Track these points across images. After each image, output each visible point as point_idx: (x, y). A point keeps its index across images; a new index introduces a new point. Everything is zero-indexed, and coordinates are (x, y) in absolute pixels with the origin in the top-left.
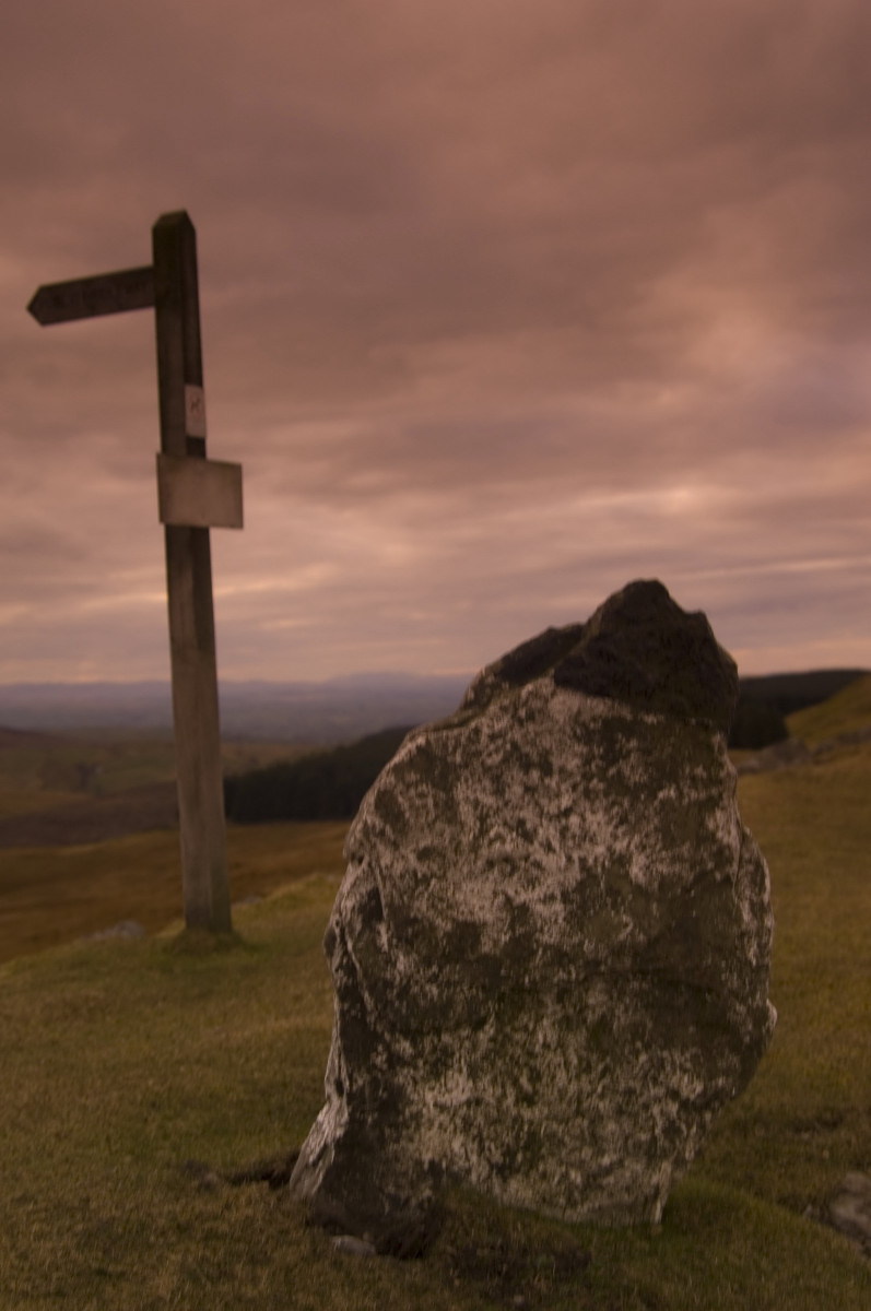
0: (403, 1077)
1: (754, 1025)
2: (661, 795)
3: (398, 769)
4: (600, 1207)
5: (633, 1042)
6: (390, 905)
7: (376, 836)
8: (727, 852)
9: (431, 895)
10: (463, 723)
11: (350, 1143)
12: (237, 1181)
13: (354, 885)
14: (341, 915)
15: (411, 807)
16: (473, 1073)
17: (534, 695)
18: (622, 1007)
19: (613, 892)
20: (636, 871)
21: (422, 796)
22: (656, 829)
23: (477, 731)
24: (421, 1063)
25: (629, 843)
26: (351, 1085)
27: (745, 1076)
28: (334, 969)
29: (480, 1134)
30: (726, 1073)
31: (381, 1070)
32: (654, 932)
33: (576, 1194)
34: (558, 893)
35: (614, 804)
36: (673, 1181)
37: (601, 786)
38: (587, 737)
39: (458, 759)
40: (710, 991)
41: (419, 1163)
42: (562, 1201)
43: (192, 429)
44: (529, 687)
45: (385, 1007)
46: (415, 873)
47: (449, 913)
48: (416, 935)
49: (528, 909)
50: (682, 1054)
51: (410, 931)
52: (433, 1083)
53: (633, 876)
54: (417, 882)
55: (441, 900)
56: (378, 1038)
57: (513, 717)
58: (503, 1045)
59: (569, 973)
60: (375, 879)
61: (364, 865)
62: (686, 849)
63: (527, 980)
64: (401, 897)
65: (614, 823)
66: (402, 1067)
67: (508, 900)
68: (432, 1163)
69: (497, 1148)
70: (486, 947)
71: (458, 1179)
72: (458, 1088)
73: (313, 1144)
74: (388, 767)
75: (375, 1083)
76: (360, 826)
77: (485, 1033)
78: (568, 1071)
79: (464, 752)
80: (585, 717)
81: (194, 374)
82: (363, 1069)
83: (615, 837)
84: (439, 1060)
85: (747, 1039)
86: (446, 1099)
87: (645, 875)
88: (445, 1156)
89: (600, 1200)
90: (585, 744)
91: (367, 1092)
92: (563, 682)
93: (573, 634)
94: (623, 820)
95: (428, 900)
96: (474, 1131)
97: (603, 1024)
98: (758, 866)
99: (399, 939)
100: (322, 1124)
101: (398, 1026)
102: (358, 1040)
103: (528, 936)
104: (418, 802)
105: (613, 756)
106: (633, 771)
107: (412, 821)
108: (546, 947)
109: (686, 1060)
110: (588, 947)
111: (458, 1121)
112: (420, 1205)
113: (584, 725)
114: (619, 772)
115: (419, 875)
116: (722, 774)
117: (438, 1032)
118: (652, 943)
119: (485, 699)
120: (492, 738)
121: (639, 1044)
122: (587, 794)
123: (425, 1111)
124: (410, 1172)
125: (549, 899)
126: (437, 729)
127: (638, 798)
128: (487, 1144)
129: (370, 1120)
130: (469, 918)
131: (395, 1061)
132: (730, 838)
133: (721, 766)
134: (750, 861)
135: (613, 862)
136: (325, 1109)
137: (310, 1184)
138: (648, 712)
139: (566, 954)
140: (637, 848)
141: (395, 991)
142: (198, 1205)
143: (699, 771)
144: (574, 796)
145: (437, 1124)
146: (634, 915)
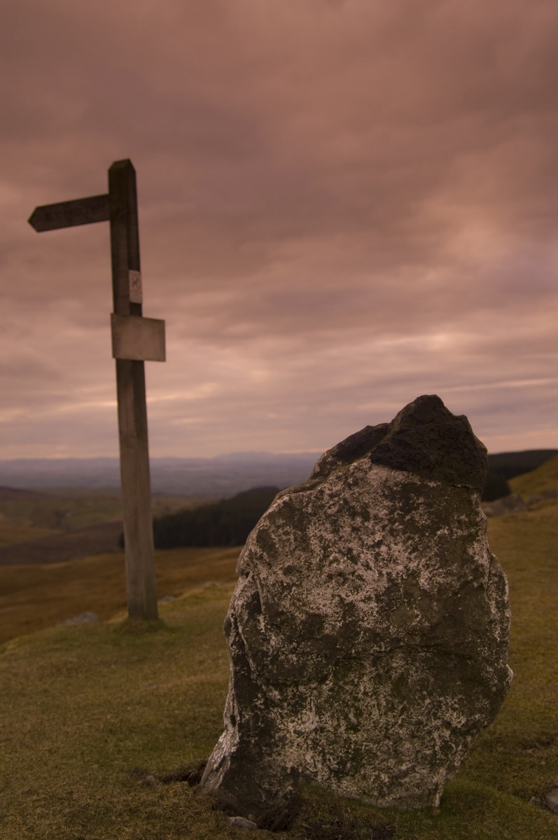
0: (274, 714)
1: (499, 681)
2: (439, 533)
3: (271, 516)
4: (400, 798)
5: (421, 691)
6: (266, 604)
7: (257, 559)
8: (481, 569)
9: (293, 597)
10: (312, 487)
11: (241, 756)
12: (167, 780)
13: (243, 591)
14: (234, 610)
15: (280, 540)
16: (319, 712)
17: (358, 469)
18: (414, 669)
19: (408, 595)
20: (423, 581)
21: (286, 533)
22: (436, 555)
23: (322, 492)
24: (285, 704)
25: (418, 564)
26: (241, 720)
27: (492, 713)
28: (230, 645)
29: (324, 750)
30: (481, 711)
31: (260, 709)
32: (435, 621)
33: (385, 789)
34: (373, 596)
35: (409, 538)
36: (447, 780)
37: (401, 527)
38: (391, 496)
39: (310, 510)
40: (470, 658)
41: (284, 769)
42: (376, 793)
43: (133, 298)
44: (355, 464)
45: (263, 669)
46: (282, 582)
47: (304, 608)
48: (282, 623)
49: (354, 606)
50: (453, 699)
51: (279, 620)
52: (293, 718)
53: (421, 584)
54: (284, 588)
55: (299, 600)
56: (258, 688)
57: (344, 484)
58: (338, 693)
59: (381, 647)
60: (256, 588)
61: (249, 578)
62: (454, 568)
63: (353, 651)
64: (273, 598)
65: (409, 550)
66: (274, 707)
67: (342, 600)
68: (292, 768)
69: (334, 759)
70: (327, 630)
71: (309, 779)
72: (310, 721)
73: (216, 757)
74: (264, 515)
75: (256, 717)
76: (246, 554)
77: (326, 685)
78: (379, 710)
79: (313, 506)
80: (390, 483)
81: (134, 263)
82: (249, 709)
83: (410, 559)
84: (297, 702)
85: (494, 689)
86: (301, 728)
87: (429, 584)
88: (301, 765)
89: (400, 793)
90: (390, 501)
91: (251, 723)
92: (376, 461)
93: (383, 430)
94: (415, 550)
95: (290, 600)
96: (321, 749)
97: (402, 679)
98: (501, 578)
99: (272, 625)
100: (222, 744)
101: (271, 681)
102: (246, 690)
103: (354, 623)
104: (284, 538)
105: (408, 508)
106: (421, 517)
107: (280, 550)
108: (367, 630)
109: (455, 703)
110: (392, 630)
111: (309, 742)
112: (285, 797)
113: (389, 488)
114: (412, 518)
115: (285, 584)
116: (478, 519)
117: (296, 685)
118: (433, 627)
119: (327, 472)
120: (332, 496)
121: (425, 693)
122: (392, 532)
123: (288, 735)
124: (279, 775)
125: (367, 599)
126: (296, 491)
127: (424, 535)
128: (328, 756)
129: (253, 742)
130: (317, 612)
131: (269, 703)
132: (483, 560)
133: (477, 514)
134: (495, 575)
135: (408, 575)
136: (224, 734)
137: (214, 783)
138: (431, 480)
139: (378, 634)
140: (423, 566)
141: (269, 659)
142: (143, 796)
143: (463, 517)
144: (384, 533)
145: (295, 744)
146: (422, 610)
